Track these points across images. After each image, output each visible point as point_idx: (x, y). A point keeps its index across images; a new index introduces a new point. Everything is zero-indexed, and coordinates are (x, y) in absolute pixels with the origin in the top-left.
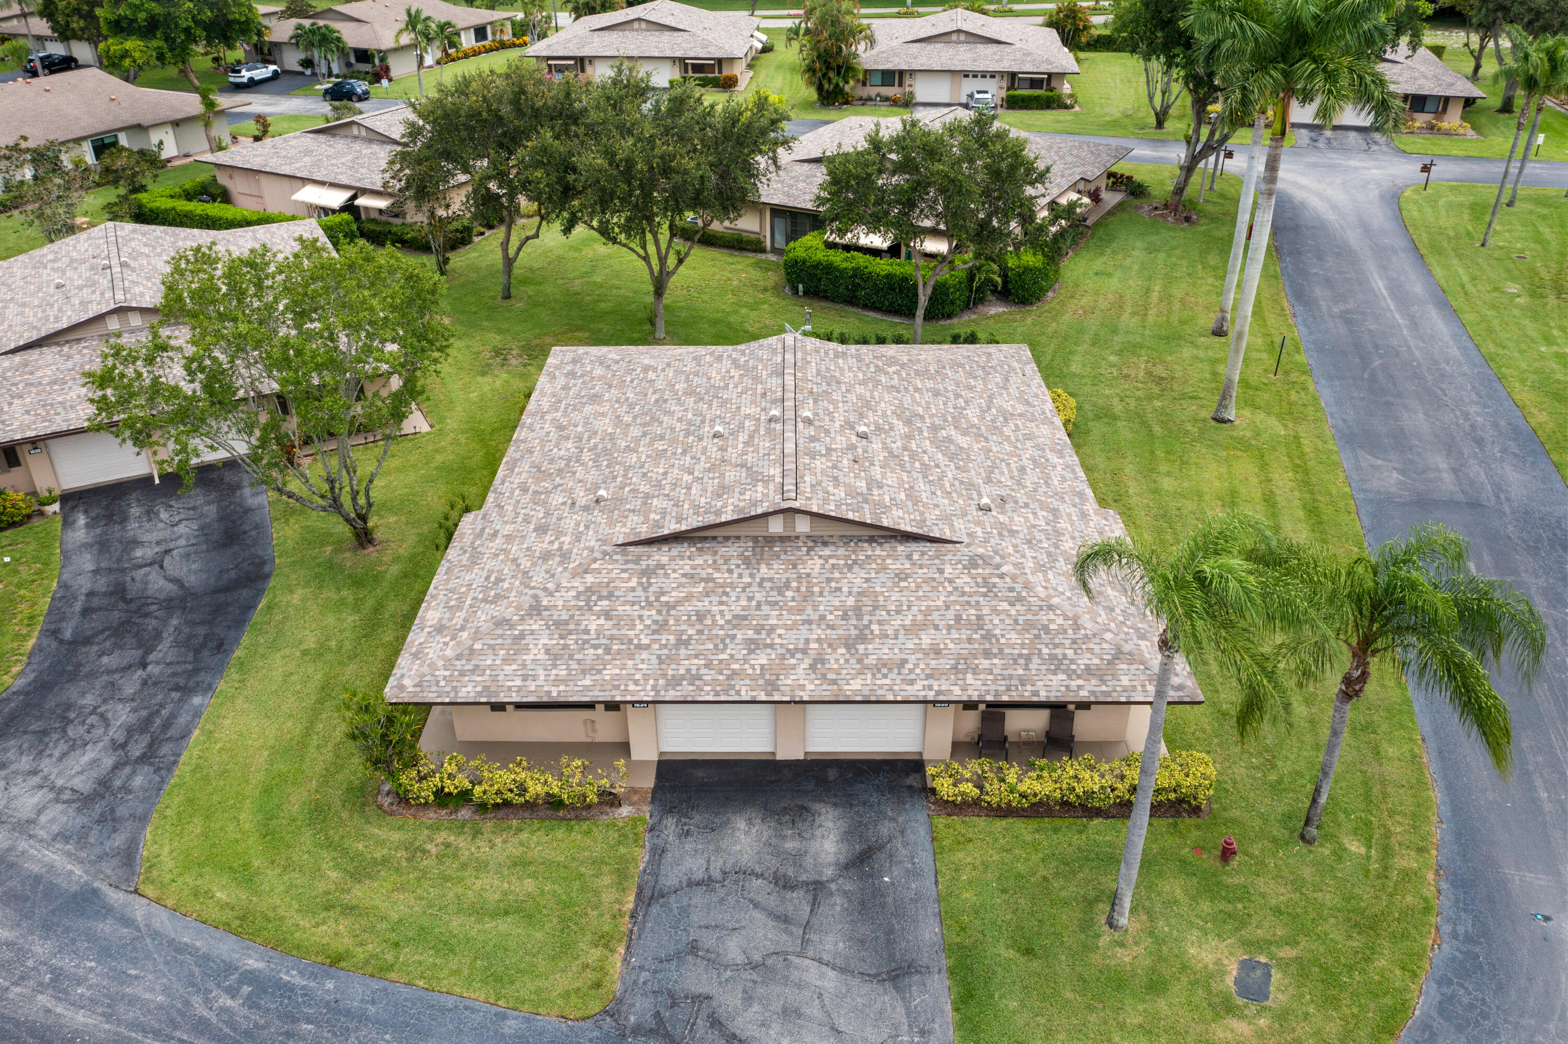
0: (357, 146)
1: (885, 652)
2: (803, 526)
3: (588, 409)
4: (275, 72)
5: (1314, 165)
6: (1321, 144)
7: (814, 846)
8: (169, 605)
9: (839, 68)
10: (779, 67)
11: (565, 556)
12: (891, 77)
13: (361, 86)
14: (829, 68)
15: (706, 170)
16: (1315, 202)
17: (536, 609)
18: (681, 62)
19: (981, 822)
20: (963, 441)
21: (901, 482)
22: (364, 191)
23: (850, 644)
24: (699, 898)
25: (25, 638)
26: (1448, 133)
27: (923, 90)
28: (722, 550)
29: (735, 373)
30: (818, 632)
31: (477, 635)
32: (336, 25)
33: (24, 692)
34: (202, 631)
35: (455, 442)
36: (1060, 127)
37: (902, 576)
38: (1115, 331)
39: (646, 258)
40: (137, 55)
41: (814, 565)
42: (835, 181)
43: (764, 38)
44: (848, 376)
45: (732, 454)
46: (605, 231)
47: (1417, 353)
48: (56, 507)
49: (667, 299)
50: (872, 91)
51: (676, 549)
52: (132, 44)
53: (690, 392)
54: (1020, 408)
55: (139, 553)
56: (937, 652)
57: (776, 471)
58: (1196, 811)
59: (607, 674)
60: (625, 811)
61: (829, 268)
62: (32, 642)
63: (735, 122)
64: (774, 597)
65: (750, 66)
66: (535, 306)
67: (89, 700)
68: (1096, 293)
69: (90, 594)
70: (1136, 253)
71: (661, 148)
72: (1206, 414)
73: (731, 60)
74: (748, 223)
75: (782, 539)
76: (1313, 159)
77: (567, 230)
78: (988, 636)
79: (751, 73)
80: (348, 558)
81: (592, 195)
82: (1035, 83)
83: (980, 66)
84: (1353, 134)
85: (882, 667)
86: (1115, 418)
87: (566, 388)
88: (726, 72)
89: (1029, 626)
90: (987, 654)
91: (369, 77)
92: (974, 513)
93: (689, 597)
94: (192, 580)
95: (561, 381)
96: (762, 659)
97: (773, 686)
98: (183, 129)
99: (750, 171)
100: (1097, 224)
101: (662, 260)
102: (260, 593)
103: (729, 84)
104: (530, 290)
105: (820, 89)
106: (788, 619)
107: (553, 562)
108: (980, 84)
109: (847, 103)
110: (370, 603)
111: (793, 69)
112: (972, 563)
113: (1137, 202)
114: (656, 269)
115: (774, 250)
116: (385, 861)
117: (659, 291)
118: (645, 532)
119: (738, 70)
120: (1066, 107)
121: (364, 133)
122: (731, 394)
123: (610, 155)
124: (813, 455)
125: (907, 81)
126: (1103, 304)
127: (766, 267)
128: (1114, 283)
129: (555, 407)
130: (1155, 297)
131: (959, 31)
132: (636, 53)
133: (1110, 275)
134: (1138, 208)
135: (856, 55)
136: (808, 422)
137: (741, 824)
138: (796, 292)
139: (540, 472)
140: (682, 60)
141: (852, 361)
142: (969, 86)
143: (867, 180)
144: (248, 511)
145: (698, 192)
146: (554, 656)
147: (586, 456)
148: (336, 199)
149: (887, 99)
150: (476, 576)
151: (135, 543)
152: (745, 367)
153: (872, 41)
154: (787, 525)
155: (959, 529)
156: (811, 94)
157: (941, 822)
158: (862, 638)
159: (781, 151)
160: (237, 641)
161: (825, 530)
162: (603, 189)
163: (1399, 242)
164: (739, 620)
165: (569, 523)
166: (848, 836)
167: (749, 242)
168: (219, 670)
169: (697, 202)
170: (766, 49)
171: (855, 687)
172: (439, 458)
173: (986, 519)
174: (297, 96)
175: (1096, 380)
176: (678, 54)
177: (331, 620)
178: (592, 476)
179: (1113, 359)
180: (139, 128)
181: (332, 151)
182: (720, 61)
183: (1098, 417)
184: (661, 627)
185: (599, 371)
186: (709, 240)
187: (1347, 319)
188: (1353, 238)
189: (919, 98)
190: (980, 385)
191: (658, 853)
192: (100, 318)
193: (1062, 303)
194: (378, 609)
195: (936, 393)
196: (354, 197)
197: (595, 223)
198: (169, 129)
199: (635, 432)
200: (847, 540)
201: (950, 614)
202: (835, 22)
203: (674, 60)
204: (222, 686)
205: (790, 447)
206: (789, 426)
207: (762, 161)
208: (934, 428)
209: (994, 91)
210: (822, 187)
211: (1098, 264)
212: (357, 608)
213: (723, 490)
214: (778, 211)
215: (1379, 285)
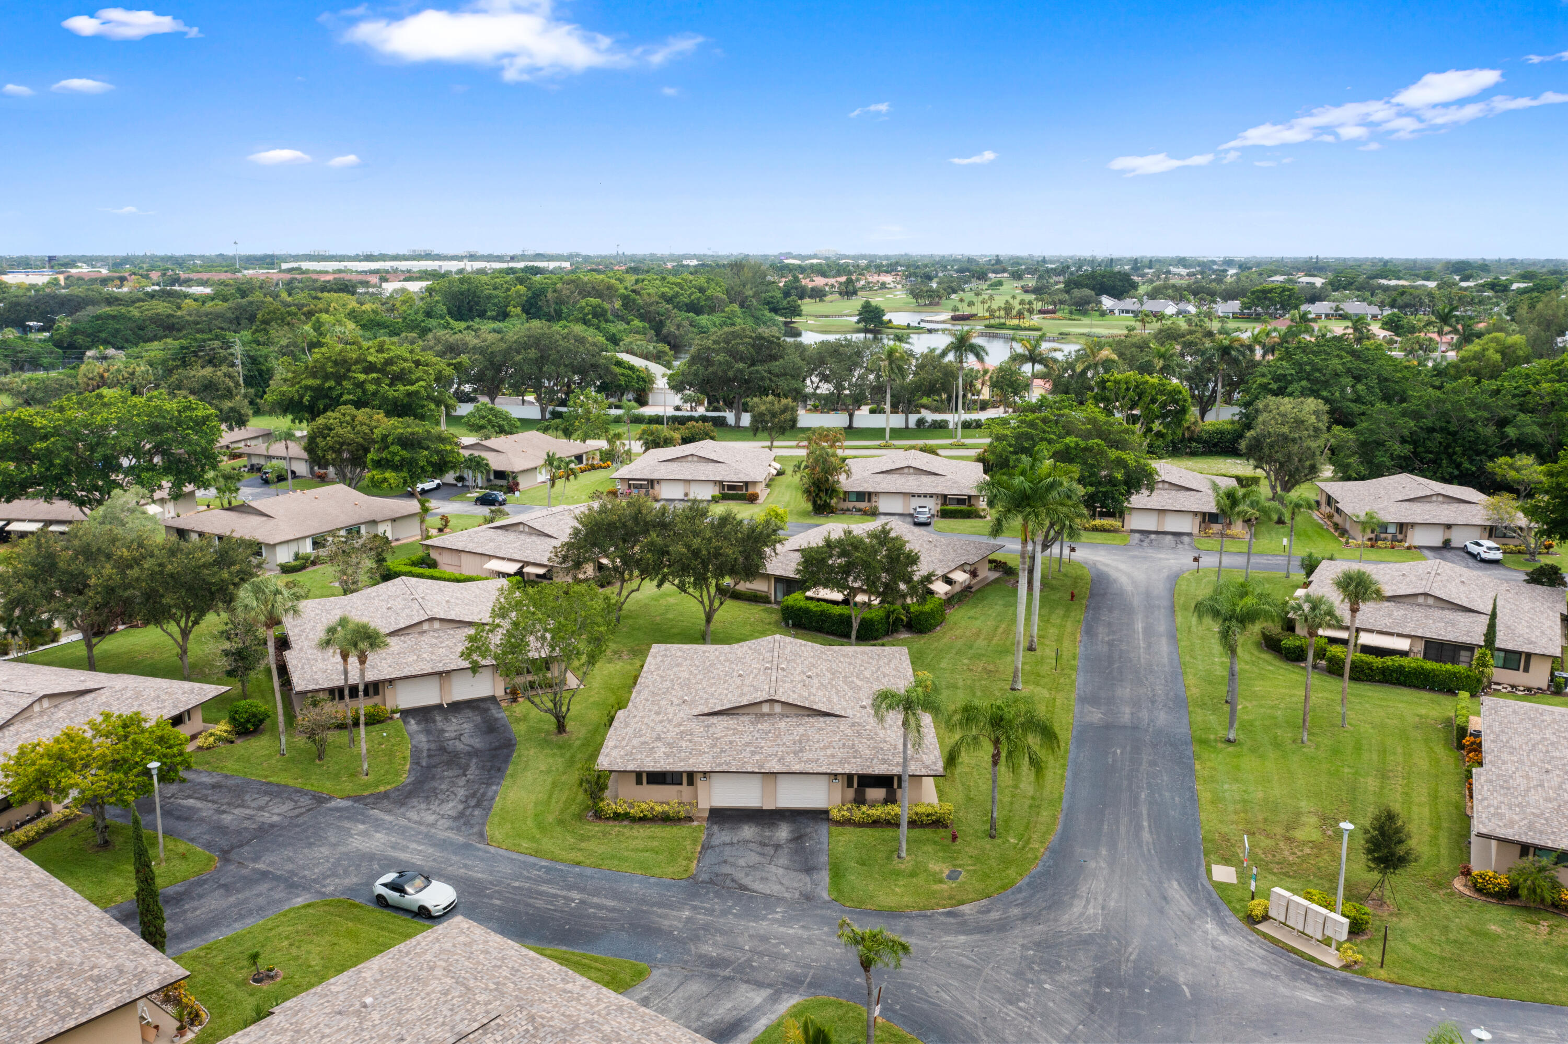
0: (523, 537)
1: (811, 756)
2: (778, 708)
3: (675, 669)
4: (439, 485)
5: (1134, 557)
6: (1145, 544)
7: (778, 834)
8: (470, 755)
9: (827, 490)
10: (788, 486)
11: (670, 721)
12: (862, 496)
13: (501, 496)
14: (820, 490)
15: (737, 554)
16: (1124, 580)
17: (659, 738)
18: (721, 483)
19: (851, 829)
20: (859, 683)
21: (825, 695)
22: (527, 564)
23: (795, 753)
24: (727, 848)
25: (405, 765)
26: (1232, 537)
27: (884, 505)
28: (741, 718)
29: (750, 652)
30: (782, 749)
31: (633, 747)
32: (484, 454)
33: (413, 783)
34: (489, 764)
35: (598, 693)
36: (973, 530)
37: (820, 729)
38: (971, 647)
39: (702, 602)
40: (392, 481)
41: (782, 725)
42: (806, 561)
43: (778, 466)
44: (806, 654)
45: (747, 682)
46: (682, 588)
47: (1142, 661)
48: (398, 715)
49: (712, 626)
50: (850, 505)
51: (720, 718)
52: (388, 474)
53: (727, 660)
54: (894, 673)
55: (447, 735)
56: (833, 756)
57: (767, 687)
58: (946, 826)
59: (690, 762)
60: (695, 823)
61: (807, 611)
62: (408, 767)
63: (753, 531)
64: (764, 736)
65: (768, 486)
66: (634, 629)
67: (443, 786)
68: (966, 628)
69: (429, 750)
70: (997, 607)
71: (715, 543)
72: (1008, 687)
73: (755, 483)
74: (759, 586)
75: (768, 715)
76: (1136, 553)
77: (659, 586)
78: (856, 751)
79: (768, 491)
80: (554, 738)
81: (677, 567)
82: (960, 501)
83: (923, 490)
84: (1169, 537)
85: (809, 761)
86: (957, 688)
87: (662, 661)
88: (751, 490)
89: (874, 748)
90: (855, 757)
91: (504, 489)
92: (858, 708)
93: (726, 735)
94: (478, 745)
95: (659, 659)
96: (758, 757)
97: (762, 767)
98: (397, 524)
99: (761, 556)
100: (979, 590)
101: (711, 603)
102: (513, 751)
103: (753, 499)
104: (631, 622)
105: (814, 503)
106: (769, 744)
107: (665, 723)
108: (922, 502)
109: (832, 512)
110: (568, 755)
111: (797, 488)
112: (853, 725)
113: (1007, 578)
114: (707, 608)
115: (777, 602)
116: (593, 836)
117: (709, 619)
118: (706, 711)
119: (760, 490)
120: (981, 517)
121: (526, 529)
122: (748, 660)
123: (688, 546)
124: (784, 682)
125: (874, 499)
126: (968, 633)
127: (771, 612)
128: (978, 623)
129: (658, 668)
130: (1000, 630)
131: (909, 467)
132: (690, 478)
133: (976, 619)
134: (1006, 581)
135: (838, 482)
136: (783, 669)
137: (746, 827)
138: (787, 624)
139: (654, 694)
140: (721, 482)
141: (809, 649)
142: (915, 502)
143: (823, 561)
144: (496, 719)
145: (733, 566)
146: (667, 755)
147: (676, 687)
148: (512, 568)
149: (860, 510)
150: (630, 730)
151: (443, 731)
152: (755, 650)
153: (849, 474)
154: (772, 708)
155: (849, 713)
156: (809, 506)
157: (833, 829)
158: (801, 751)
159: (778, 546)
160: (507, 768)
161: (788, 711)
162: (683, 564)
163: (1165, 603)
164: (748, 744)
165: (671, 710)
166: (792, 832)
167: (761, 597)
168: (502, 778)
169: (732, 572)
170: (780, 473)
171: (797, 768)
172: (591, 700)
173: (863, 711)
174: (455, 501)
175: (953, 671)
176: (718, 479)
177: (551, 760)
178: (680, 694)
179: (966, 661)
180: (374, 522)
181: (506, 540)
182: (747, 484)
183: (948, 688)
184: (714, 746)
185: (679, 654)
186: (737, 596)
187: (1110, 644)
188: (1136, 601)
189: (882, 509)
190: (875, 662)
191: (710, 836)
192: (420, 623)
193: (945, 633)
194: (572, 757)
195: (850, 664)
196: (522, 567)
197: (676, 582)
198: (389, 523)
199: (700, 677)
200: (797, 715)
201: (841, 744)
202: (825, 462)
203: (715, 482)
204: (504, 783)
205: (774, 678)
206: (774, 671)
207: (767, 550)
208: (846, 677)
209: (933, 506)
210: (798, 564)
211: (972, 613)
212: (562, 756)
213: (742, 694)
214: (779, 579)
215: (1139, 626)
